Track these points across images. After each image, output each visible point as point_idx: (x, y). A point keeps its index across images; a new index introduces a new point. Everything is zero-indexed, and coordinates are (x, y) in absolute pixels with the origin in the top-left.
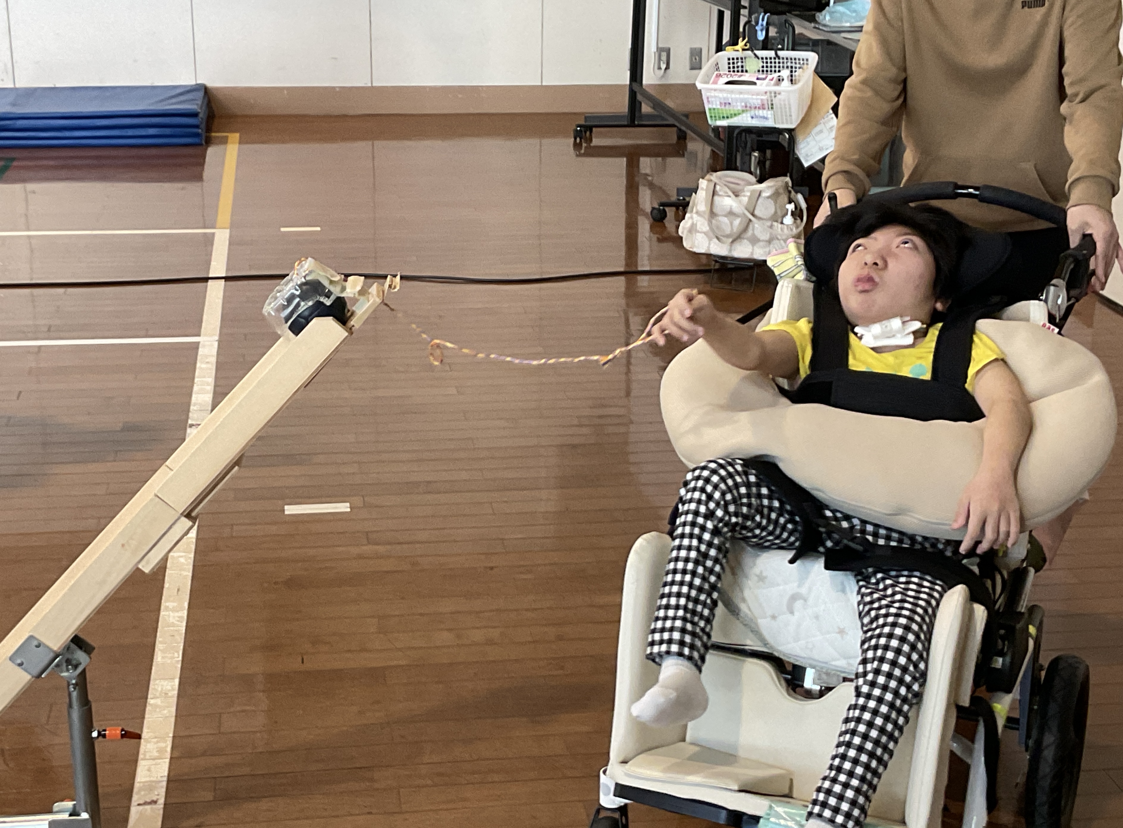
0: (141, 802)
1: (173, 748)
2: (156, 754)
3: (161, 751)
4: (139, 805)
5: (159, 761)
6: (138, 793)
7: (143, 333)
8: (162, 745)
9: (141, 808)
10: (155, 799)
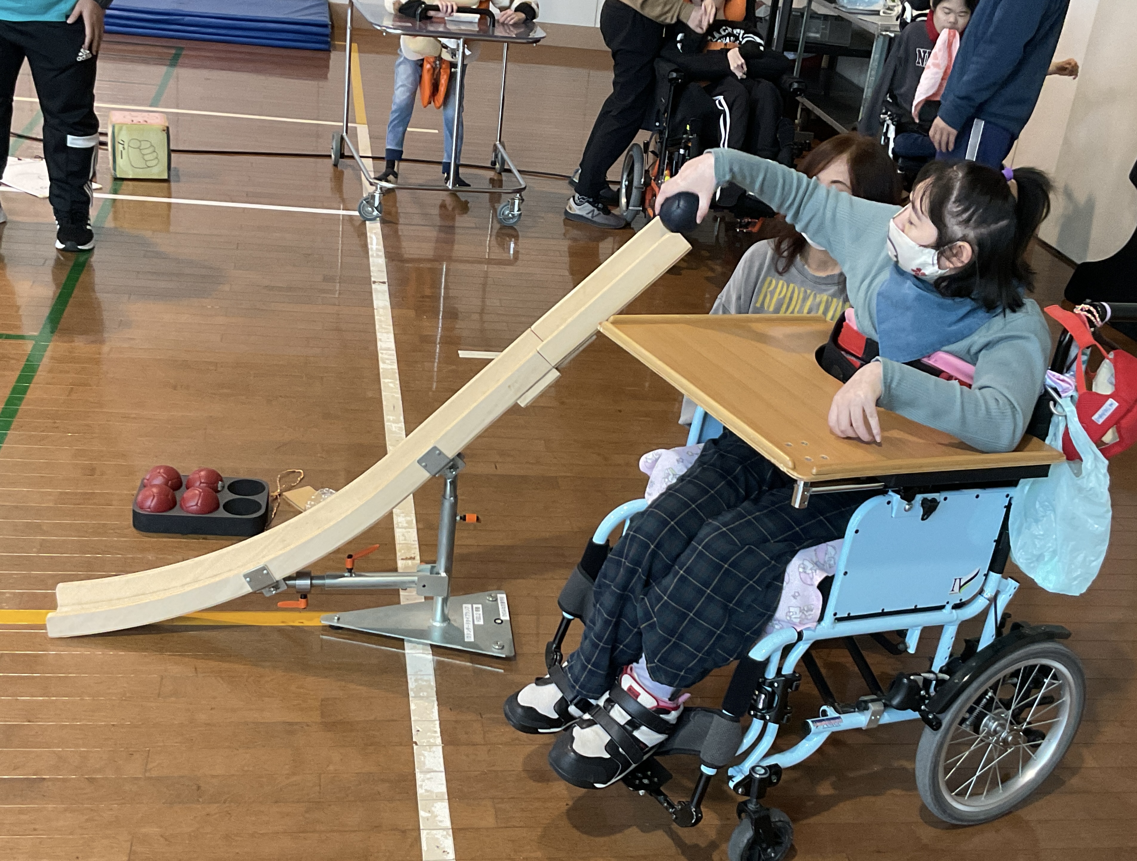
0: (404, 557)
1: (417, 522)
2: (405, 525)
3: (409, 522)
4: (402, 559)
5: (410, 530)
6: (400, 551)
7: (320, 204)
8: (409, 518)
9: (404, 561)
10: (413, 556)
